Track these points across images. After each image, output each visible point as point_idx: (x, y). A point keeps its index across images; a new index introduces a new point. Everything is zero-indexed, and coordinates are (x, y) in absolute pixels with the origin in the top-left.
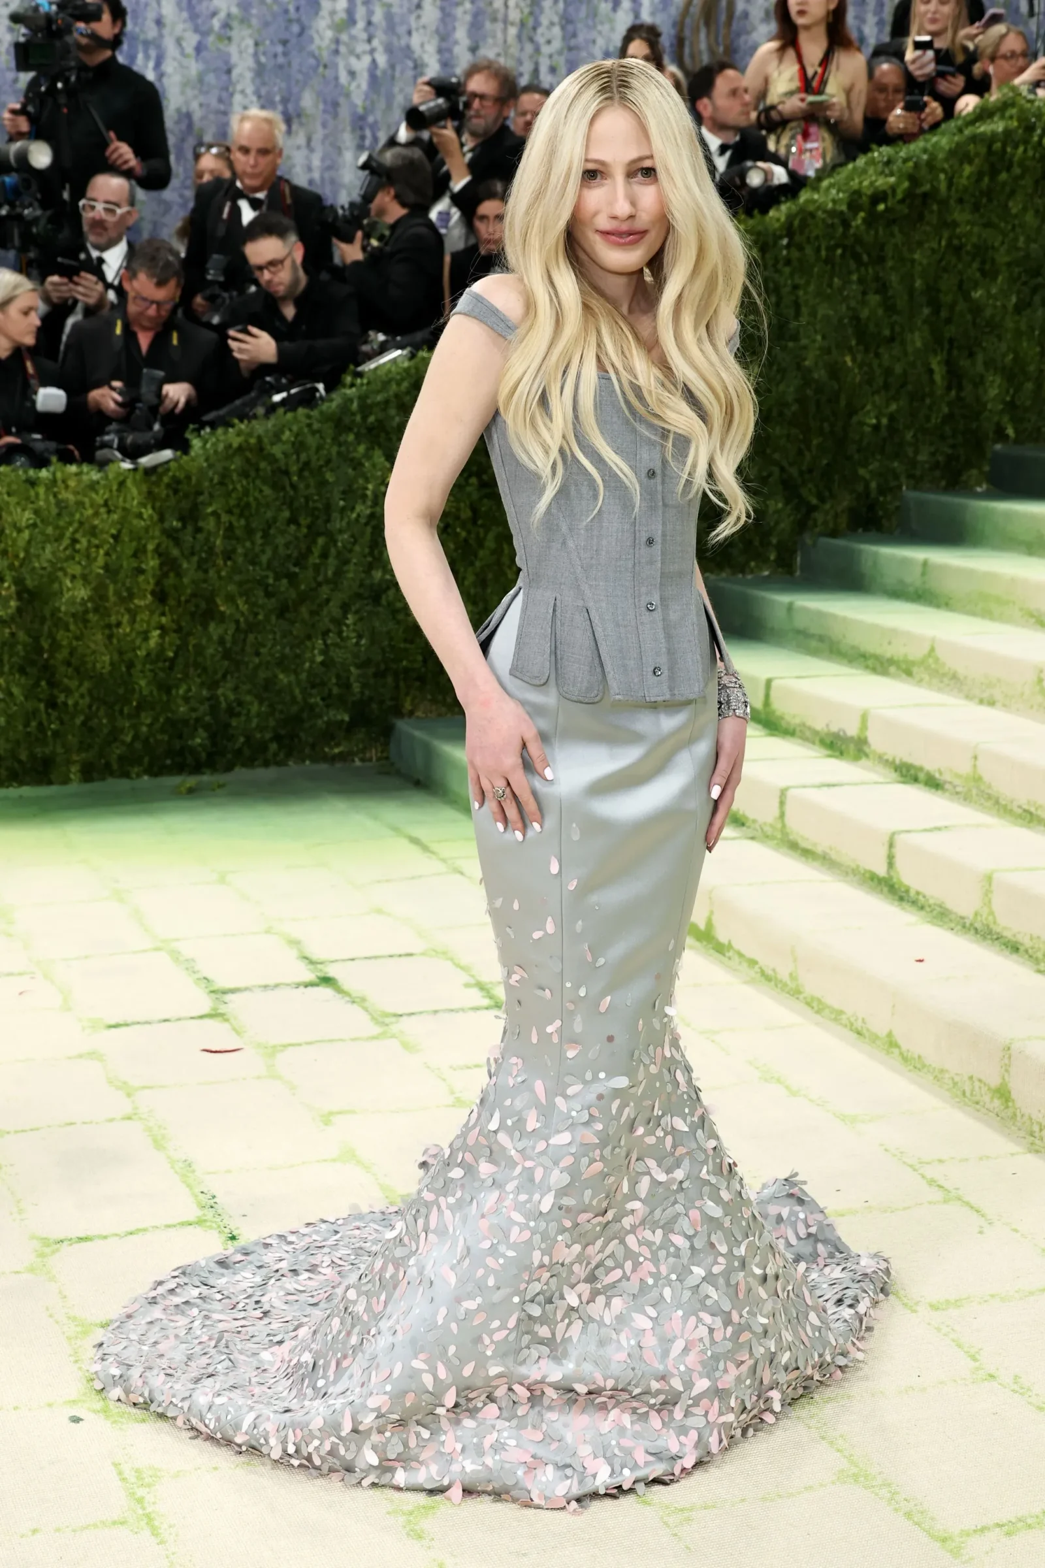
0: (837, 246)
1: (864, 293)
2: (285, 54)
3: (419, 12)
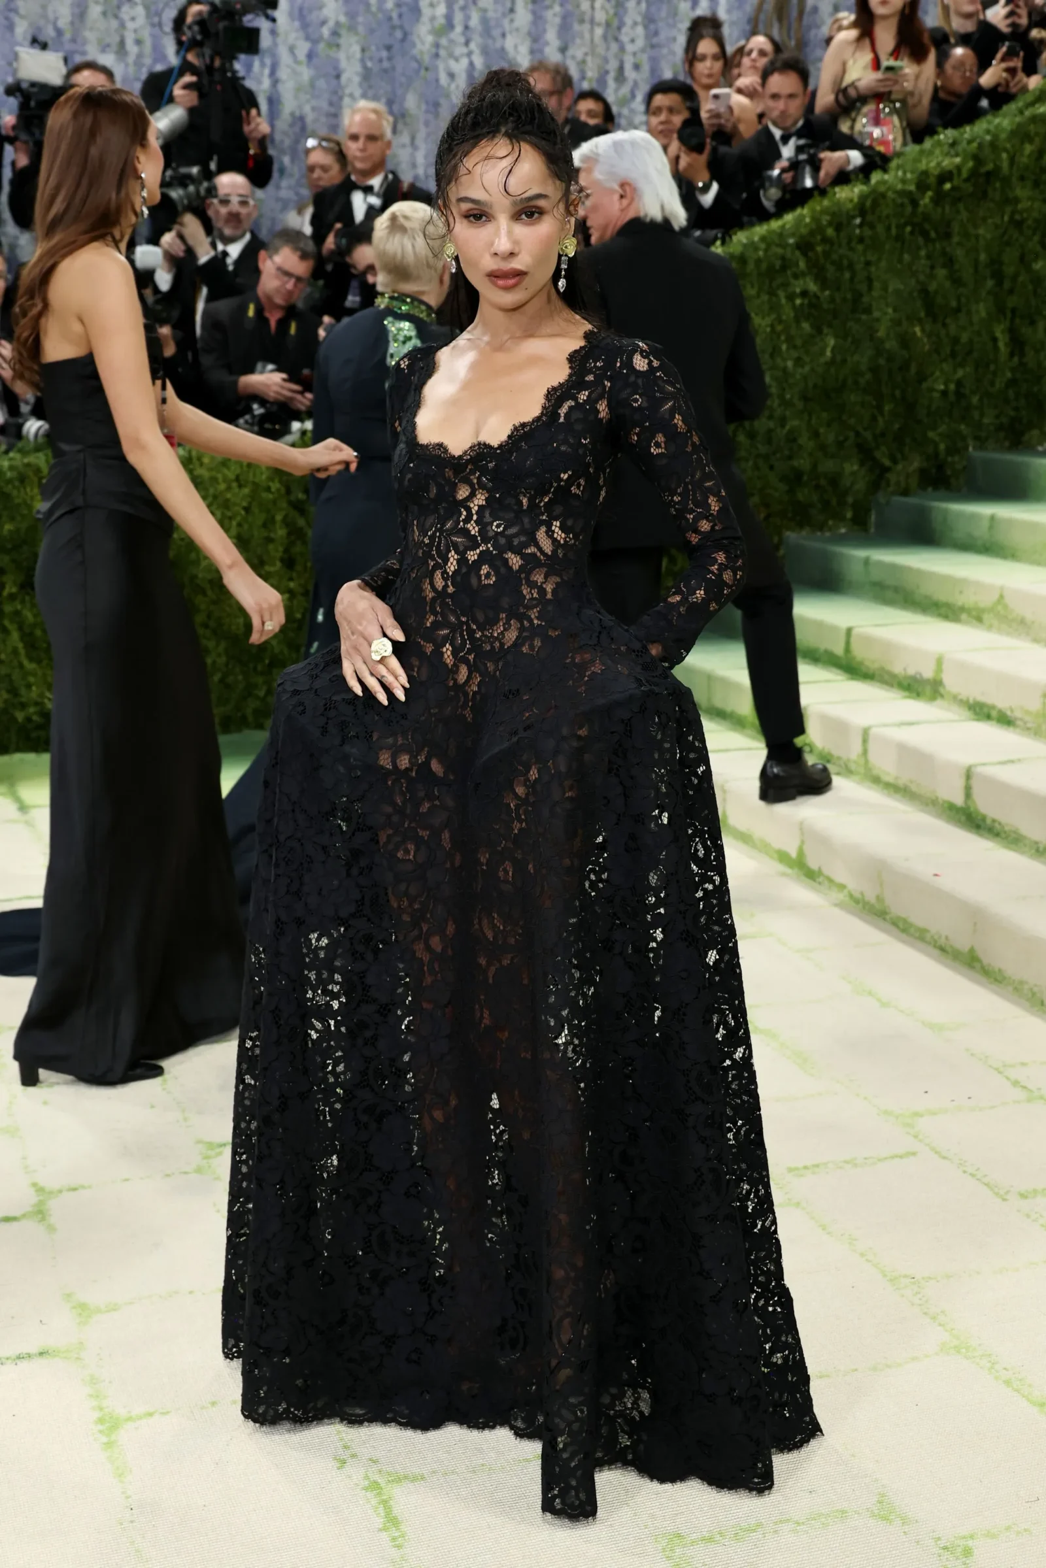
0: (906, 224)
1: (932, 267)
2: (390, 59)
3: (512, 16)
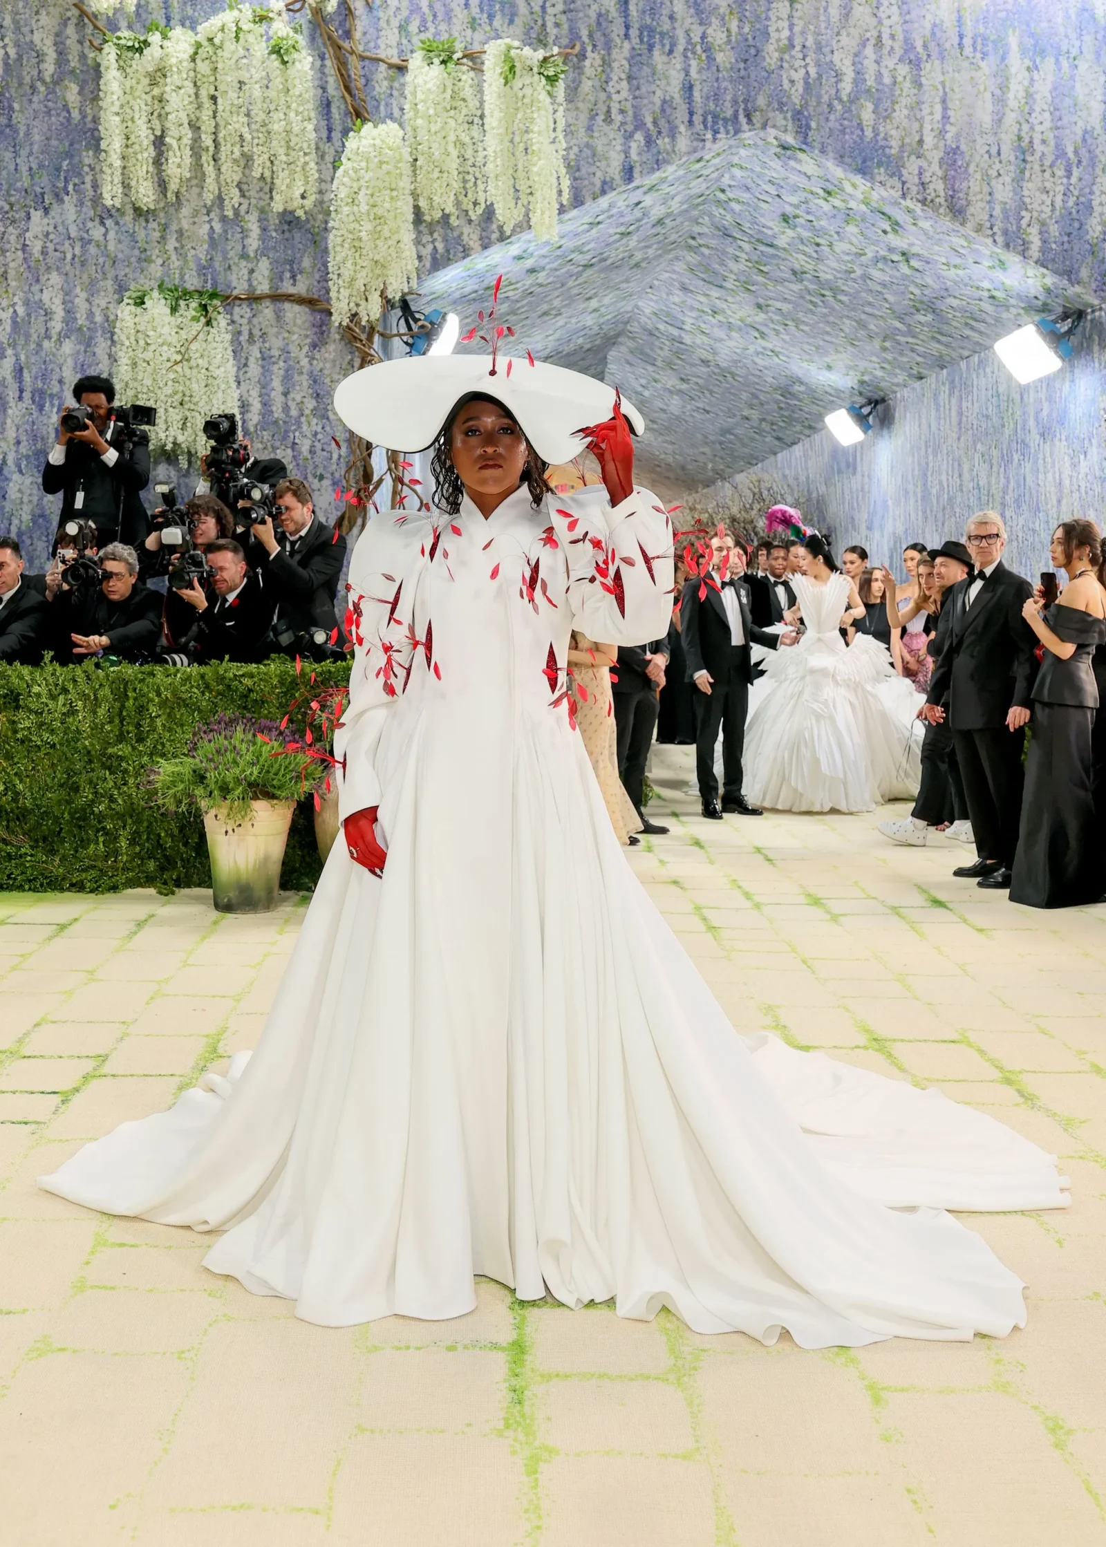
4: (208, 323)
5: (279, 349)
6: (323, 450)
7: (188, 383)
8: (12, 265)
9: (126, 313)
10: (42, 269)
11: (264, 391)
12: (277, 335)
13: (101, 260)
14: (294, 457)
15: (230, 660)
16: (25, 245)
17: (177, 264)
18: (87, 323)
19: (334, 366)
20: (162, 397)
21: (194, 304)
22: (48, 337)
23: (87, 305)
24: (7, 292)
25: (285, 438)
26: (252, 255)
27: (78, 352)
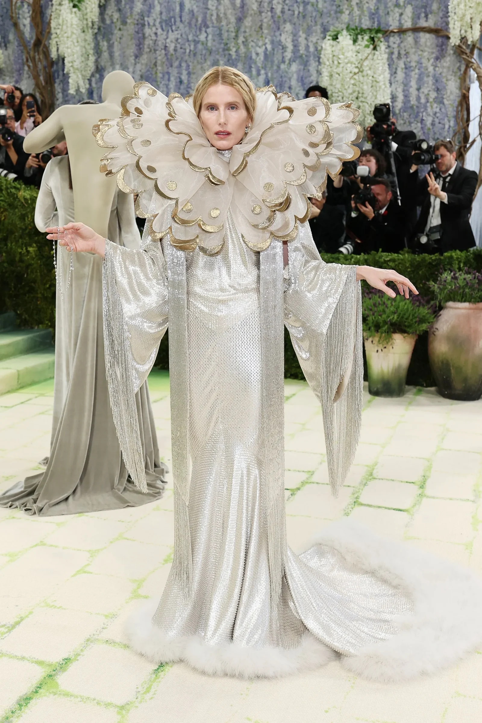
4: (375, 48)
5: (416, 62)
6: (440, 123)
7: (361, 85)
8: (265, 20)
9: (327, 45)
10: (282, 21)
11: (406, 88)
12: (415, 53)
13: (314, 14)
14: (422, 128)
15: (383, 251)
16: (272, 8)
17: (358, 13)
18: (305, 53)
19: (449, 71)
20: (347, 95)
21: (367, 37)
22: (283, 62)
23: (305, 42)
24: (262, 37)
25: (417, 116)
26: (402, 4)
27: (300, 70)
